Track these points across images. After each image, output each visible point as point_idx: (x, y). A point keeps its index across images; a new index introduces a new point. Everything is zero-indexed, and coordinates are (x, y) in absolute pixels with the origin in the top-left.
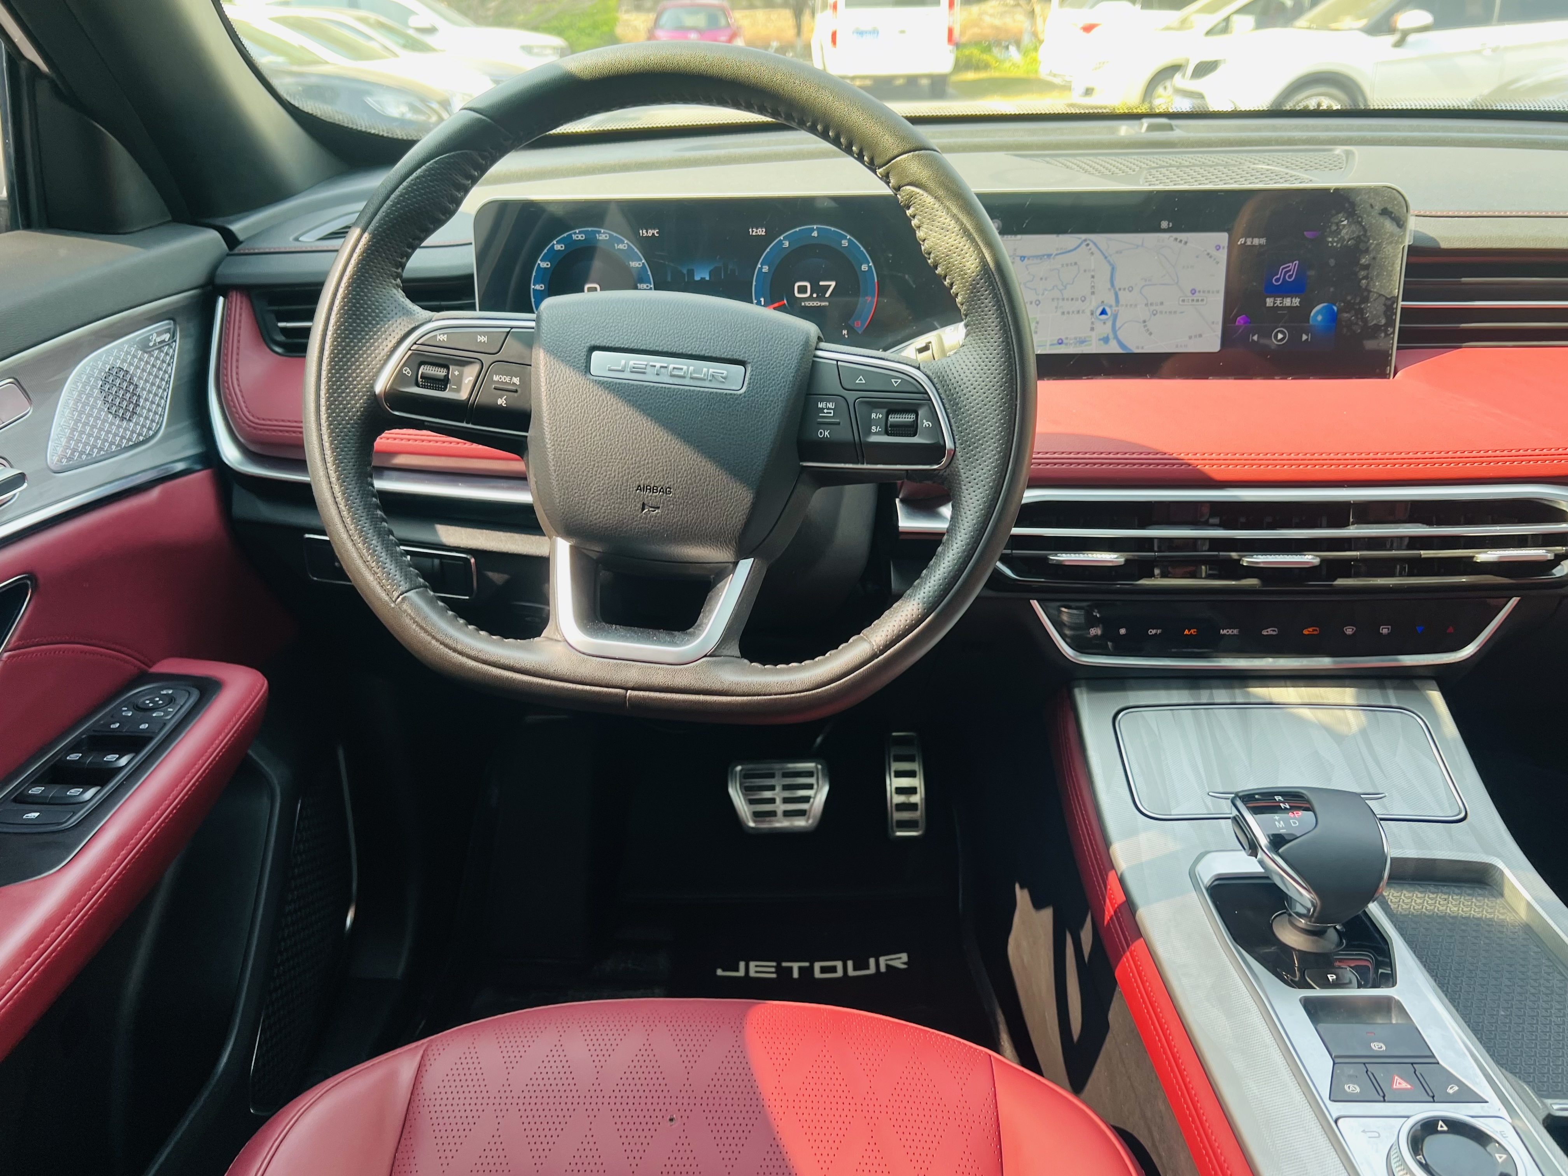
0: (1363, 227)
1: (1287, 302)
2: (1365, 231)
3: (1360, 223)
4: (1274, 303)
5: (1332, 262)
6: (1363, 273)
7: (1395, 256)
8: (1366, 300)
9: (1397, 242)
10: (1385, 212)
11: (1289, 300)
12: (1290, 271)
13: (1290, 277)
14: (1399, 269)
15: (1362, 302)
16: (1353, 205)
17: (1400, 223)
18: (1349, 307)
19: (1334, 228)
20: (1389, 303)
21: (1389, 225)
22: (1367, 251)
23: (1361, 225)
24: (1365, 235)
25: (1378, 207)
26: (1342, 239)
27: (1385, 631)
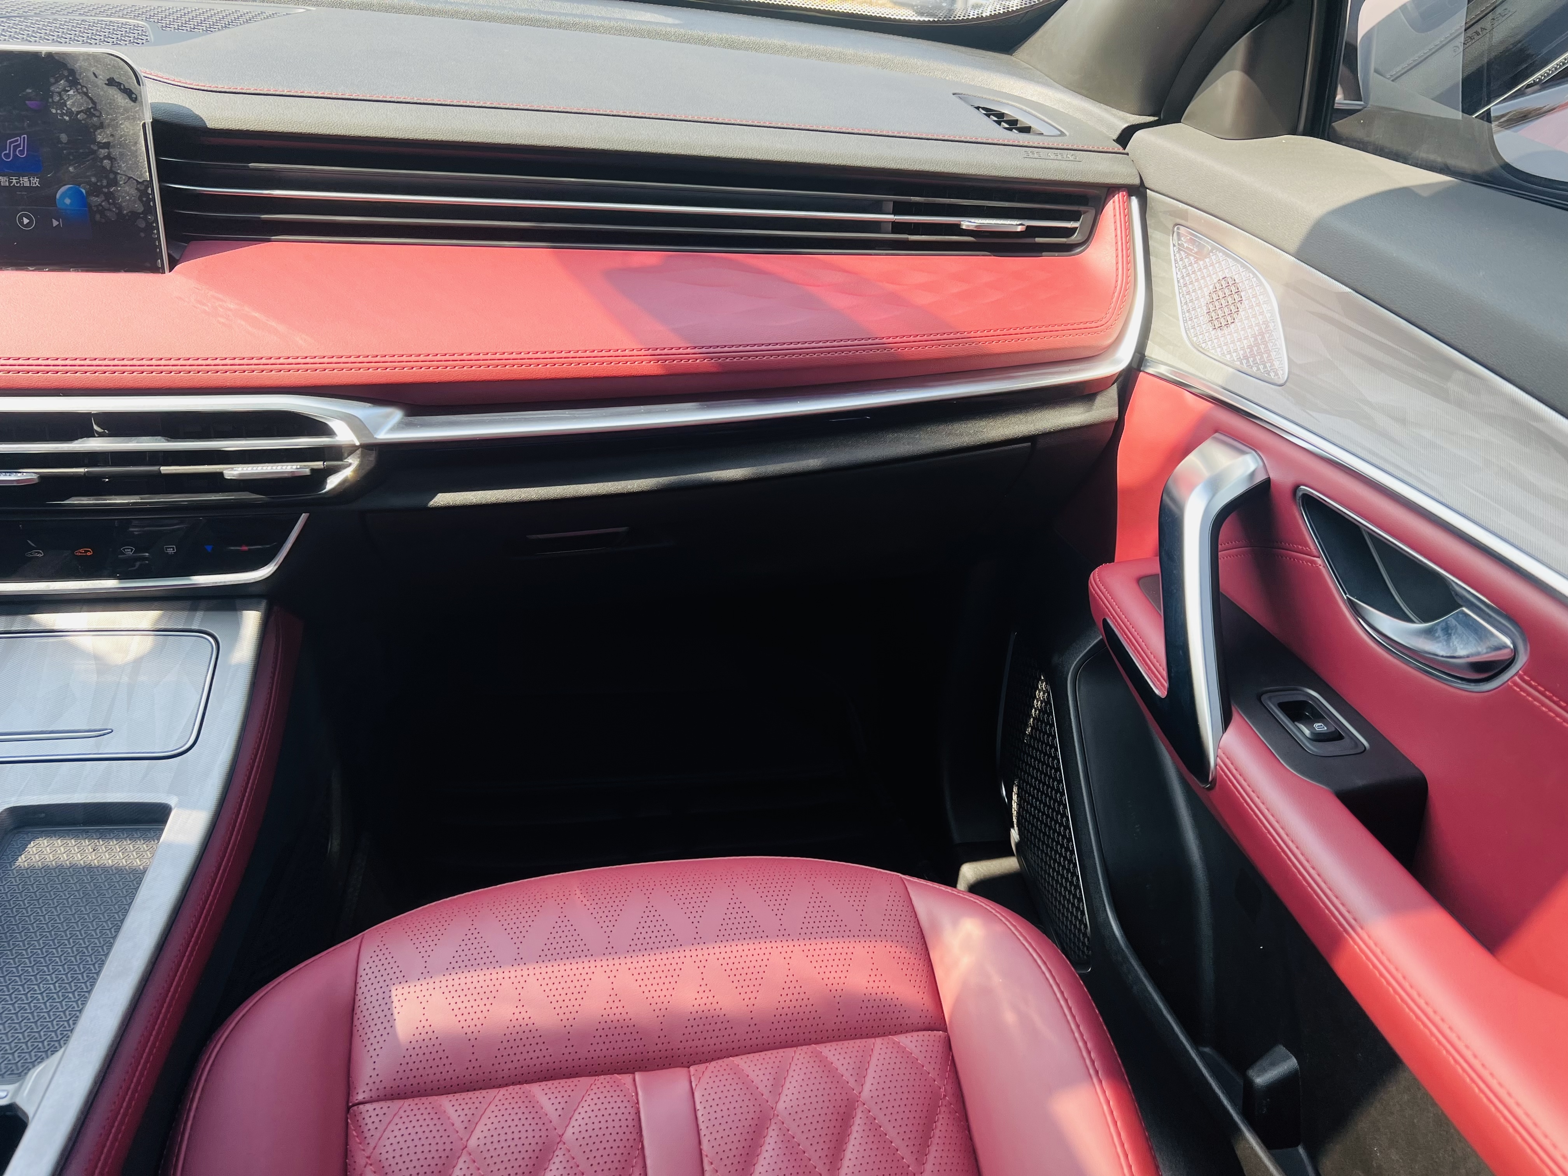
0: (91, 99)
1: (25, 181)
2: (94, 103)
3: (86, 94)
4: (10, 183)
5: (64, 137)
6: (103, 152)
7: (136, 134)
8: (115, 183)
9: (134, 119)
10: (111, 82)
11: (26, 179)
12: (19, 146)
13: (22, 152)
14: (144, 149)
15: (109, 186)
16: (72, 72)
17: (131, 95)
18: (95, 190)
19: (57, 99)
20: (143, 188)
21: (121, 100)
22: (102, 126)
23: (88, 97)
24: (95, 109)
25: (103, 77)
26: (70, 113)
27: (170, 551)
